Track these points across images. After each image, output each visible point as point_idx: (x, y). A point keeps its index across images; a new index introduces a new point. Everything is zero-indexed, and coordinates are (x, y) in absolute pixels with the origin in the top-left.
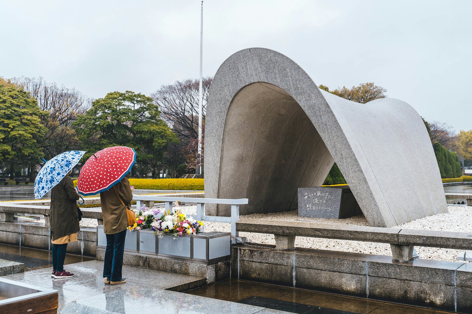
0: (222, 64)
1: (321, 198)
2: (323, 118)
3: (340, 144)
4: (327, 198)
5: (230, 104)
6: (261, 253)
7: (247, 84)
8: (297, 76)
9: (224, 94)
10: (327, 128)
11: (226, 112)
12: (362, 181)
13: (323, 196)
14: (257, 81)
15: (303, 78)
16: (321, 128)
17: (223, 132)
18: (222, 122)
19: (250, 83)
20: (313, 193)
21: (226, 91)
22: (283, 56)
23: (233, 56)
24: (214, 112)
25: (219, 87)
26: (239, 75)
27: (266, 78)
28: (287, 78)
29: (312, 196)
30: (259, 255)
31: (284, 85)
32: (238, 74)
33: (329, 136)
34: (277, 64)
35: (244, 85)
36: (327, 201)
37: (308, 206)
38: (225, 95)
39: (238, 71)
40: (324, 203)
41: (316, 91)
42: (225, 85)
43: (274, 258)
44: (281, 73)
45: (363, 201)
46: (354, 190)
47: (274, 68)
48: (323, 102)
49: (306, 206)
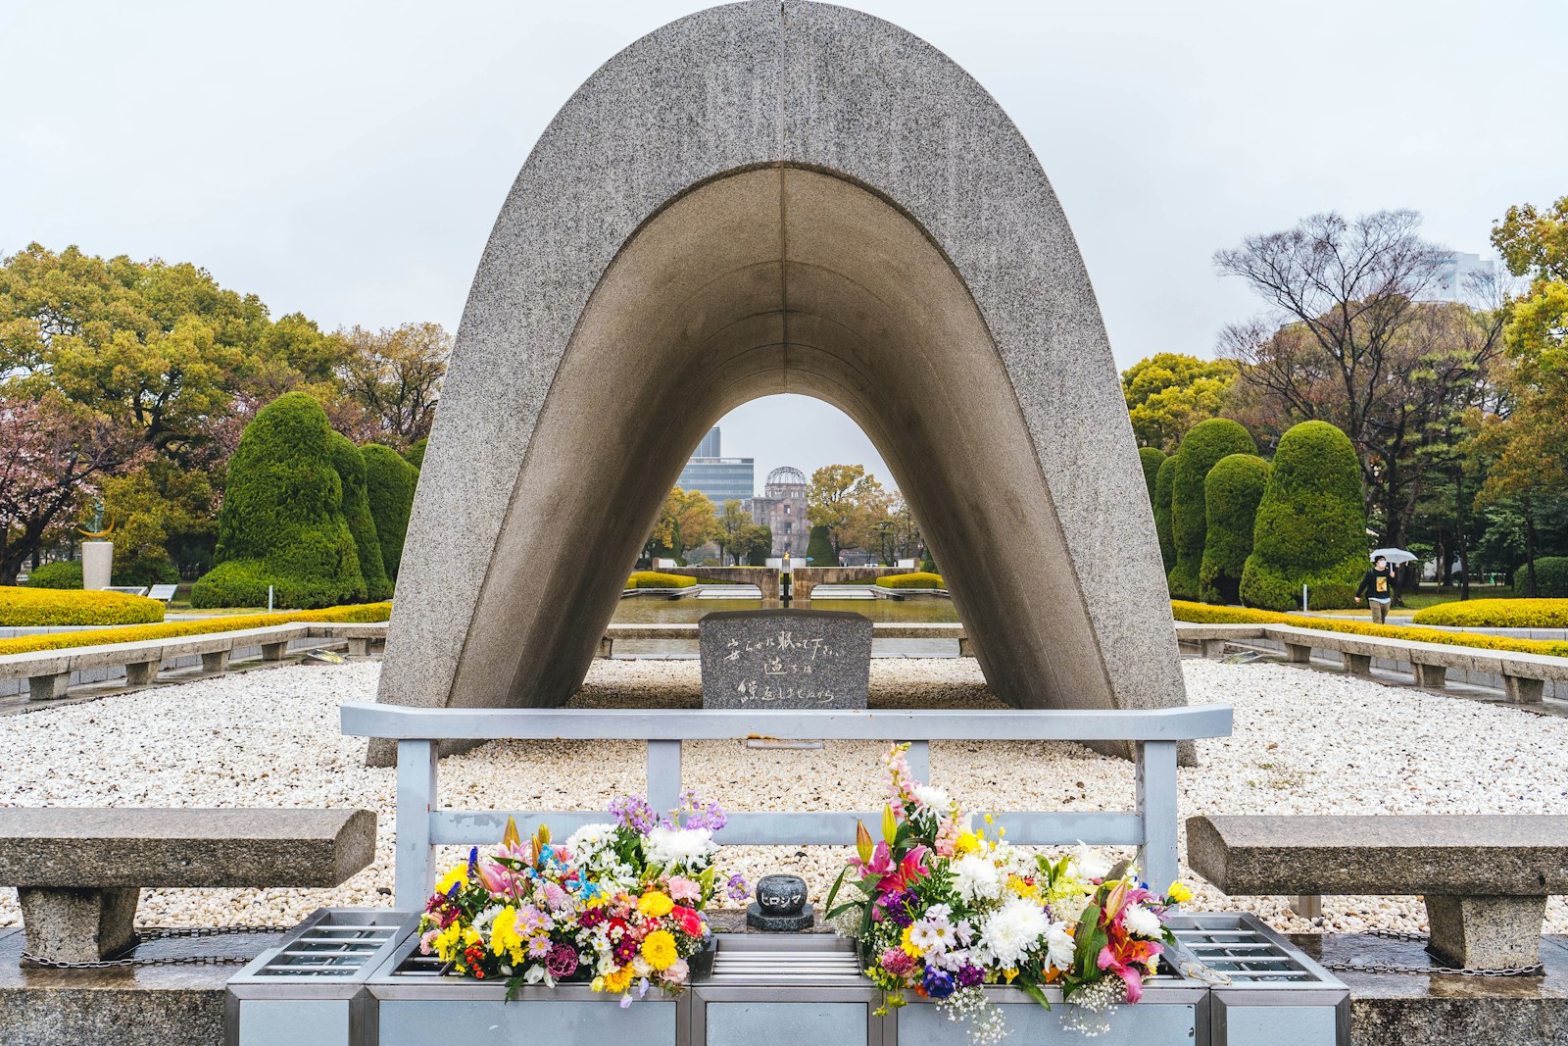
0: (618, 56)
1: (796, 656)
2: (1056, 346)
3: (1100, 452)
4: (817, 657)
5: (620, 250)
6: (1455, 1017)
7: (732, 165)
8: (986, 159)
9: (595, 202)
10: (1062, 386)
11: (589, 285)
12: (1147, 594)
13: (802, 648)
14: (787, 157)
15: (1011, 168)
16: (1039, 383)
17: (548, 380)
18: (554, 330)
19: (749, 162)
20: (761, 640)
21: (610, 188)
22: (943, 61)
23: (687, 25)
24: (520, 280)
25: (578, 163)
26: (699, 121)
27: (834, 149)
28: (939, 163)
29: (759, 651)
30: (1439, 1025)
31: (914, 191)
32: (694, 112)
33: (1063, 420)
34: (908, 93)
35: (713, 170)
36: (817, 667)
37: (742, 688)
38: (603, 206)
39: (700, 98)
40: (806, 675)
41: (1056, 231)
42: (610, 159)
43: (1542, 1034)
44: (912, 137)
45: (1134, 670)
46: (1110, 628)
47: (887, 106)
48: (1073, 281)
49: (735, 690)
